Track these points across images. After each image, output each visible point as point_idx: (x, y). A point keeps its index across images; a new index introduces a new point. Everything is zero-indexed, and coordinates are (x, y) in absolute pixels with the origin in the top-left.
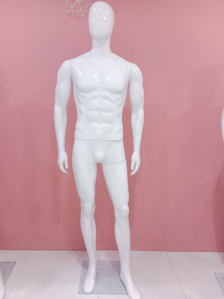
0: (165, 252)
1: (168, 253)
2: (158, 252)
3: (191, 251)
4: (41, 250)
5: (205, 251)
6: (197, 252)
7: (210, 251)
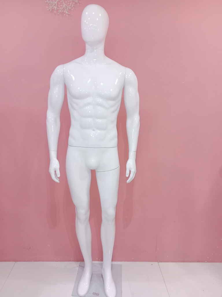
0: (157, 263)
1: (160, 263)
3: (184, 262)
4: (26, 261)
5: (199, 261)
6: (190, 262)
7: (205, 262)
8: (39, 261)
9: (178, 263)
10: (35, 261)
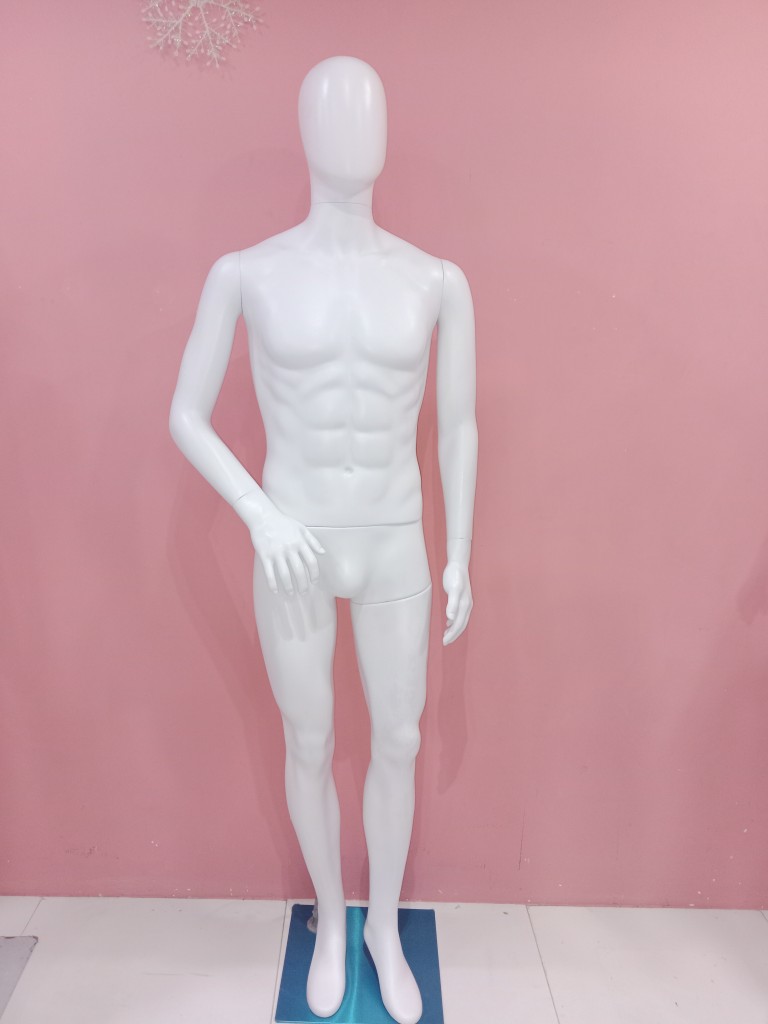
0: (522, 908)
1: (534, 909)
2: (498, 908)
3: (615, 904)
4: (78, 895)
5: (666, 905)
6: (638, 907)
7: (686, 906)
8: (123, 895)
9: (594, 908)
10: (107, 895)
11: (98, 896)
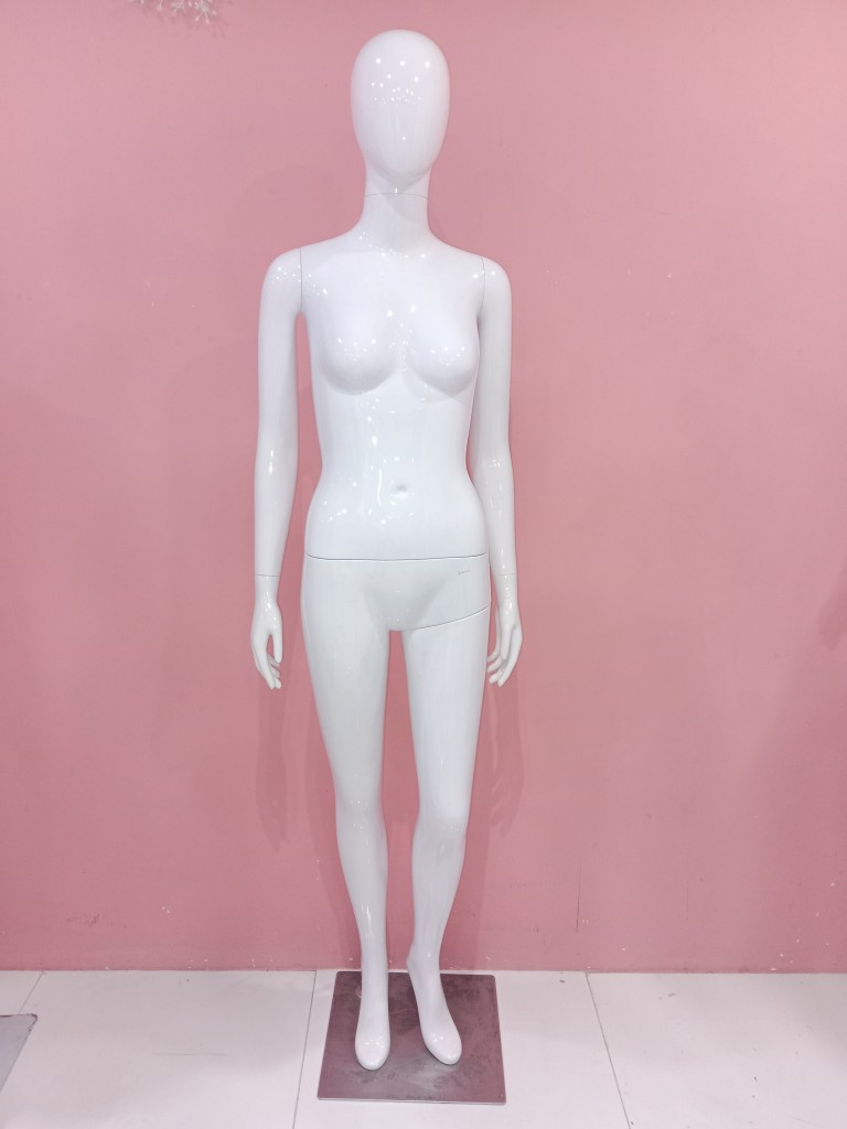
0: (582, 974)
1: (593, 976)
4: (82, 969)
5: (744, 970)
6: (712, 972)
7: (768, 971)
8: (132, 968)
9: (662, 975)
10: (115, 968)
11: (104, 969)
